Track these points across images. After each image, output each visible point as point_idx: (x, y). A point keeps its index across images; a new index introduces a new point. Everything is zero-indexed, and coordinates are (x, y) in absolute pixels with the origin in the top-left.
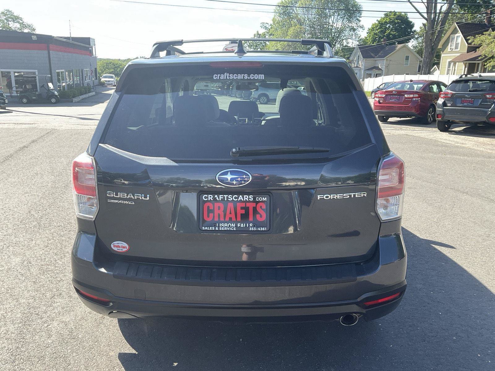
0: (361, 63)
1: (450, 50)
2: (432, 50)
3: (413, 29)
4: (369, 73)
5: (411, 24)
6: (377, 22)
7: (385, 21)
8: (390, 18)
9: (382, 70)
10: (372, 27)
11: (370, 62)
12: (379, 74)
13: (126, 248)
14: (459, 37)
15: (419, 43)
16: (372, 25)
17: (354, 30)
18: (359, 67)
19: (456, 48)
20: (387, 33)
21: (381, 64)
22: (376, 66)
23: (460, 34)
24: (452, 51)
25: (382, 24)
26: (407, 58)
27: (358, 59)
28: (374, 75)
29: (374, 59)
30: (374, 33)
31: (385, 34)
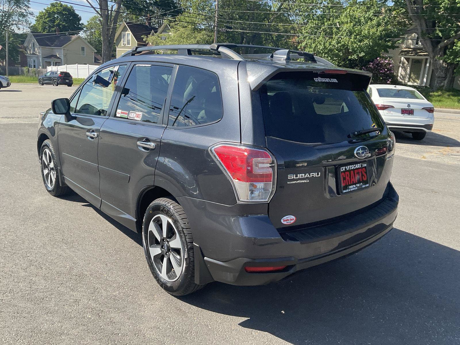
0: (38, 50)
1: (123, 46)
2: (110, 43)
3: (80, 22)
4: (48, 61)
5: (78, 17)
6: (44, 11)
7: (53, 10)
8: (57, 9)
9: (60, 59)
10: (39, 15)
11: (48, 50)
12: (58, 62)
13: (294, 220)
14: (129, 35)
15: (88, 36)
16: (39, 13)
17: (24, 16)
18: (36, 54)
19: (128, 43)
20: (56, 23)
21: (59, 53)
22: (54, 54)
23: (129, 32)
24: (125, 47)
25: (49, 13)
26: (83, 49)
27: (34, 46)
28: (54, 63)
29: (50, 47)
30: (43, 21)
31: (55, 24)
